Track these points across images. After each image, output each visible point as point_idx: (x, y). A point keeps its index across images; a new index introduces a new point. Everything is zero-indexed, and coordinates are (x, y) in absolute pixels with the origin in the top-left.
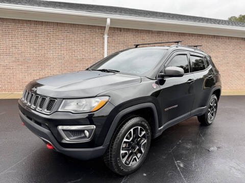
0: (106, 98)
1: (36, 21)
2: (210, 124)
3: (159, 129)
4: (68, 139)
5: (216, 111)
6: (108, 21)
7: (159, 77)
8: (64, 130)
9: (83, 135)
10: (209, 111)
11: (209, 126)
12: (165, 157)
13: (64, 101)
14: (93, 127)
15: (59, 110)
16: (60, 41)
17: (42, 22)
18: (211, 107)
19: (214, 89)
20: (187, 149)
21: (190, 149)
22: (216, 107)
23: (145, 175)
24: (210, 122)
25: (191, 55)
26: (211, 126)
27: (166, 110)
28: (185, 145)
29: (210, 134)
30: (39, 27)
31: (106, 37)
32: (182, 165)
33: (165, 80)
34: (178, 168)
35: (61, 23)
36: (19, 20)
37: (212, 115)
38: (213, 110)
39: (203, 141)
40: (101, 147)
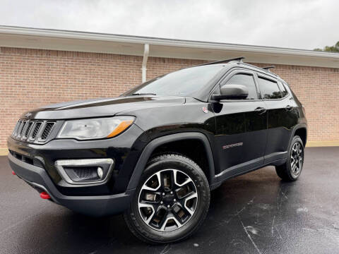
0: (131, 119)
1: (50, 51)
2: (295, 180)
3: (216, 176)
4: (71, 182)
5: (302, 162)
6: (147, 47)
7: (212, 99)
8: (65, 167)
9: (95, 175)
10: (292, 160)
11: (294, 183)
12: (228, 222)
13: (66, 123)
14: (110, 161)
15: (59, 137)
16: (81, 77)
17: (57, 51)
18: (294, 154)
19: (296, 127)
20: (262, 211)
21: (266, 211)
22: (302, 155)
23: (196, 245)
24: (295, 177)
25: (259, 77)
26: (297, 182)
27: (225, 147)
28: (259, 206)
29: (296, 192)
30: (53, 58)
31: (144, 70)
32: (254, 232)
33: (222, 105)
34: (249, 236)
35: (83, 53)
36: (26, 49)
37: (298, 165)
38: (298, 158)
39: (286, 201)
40: (123, 195)
